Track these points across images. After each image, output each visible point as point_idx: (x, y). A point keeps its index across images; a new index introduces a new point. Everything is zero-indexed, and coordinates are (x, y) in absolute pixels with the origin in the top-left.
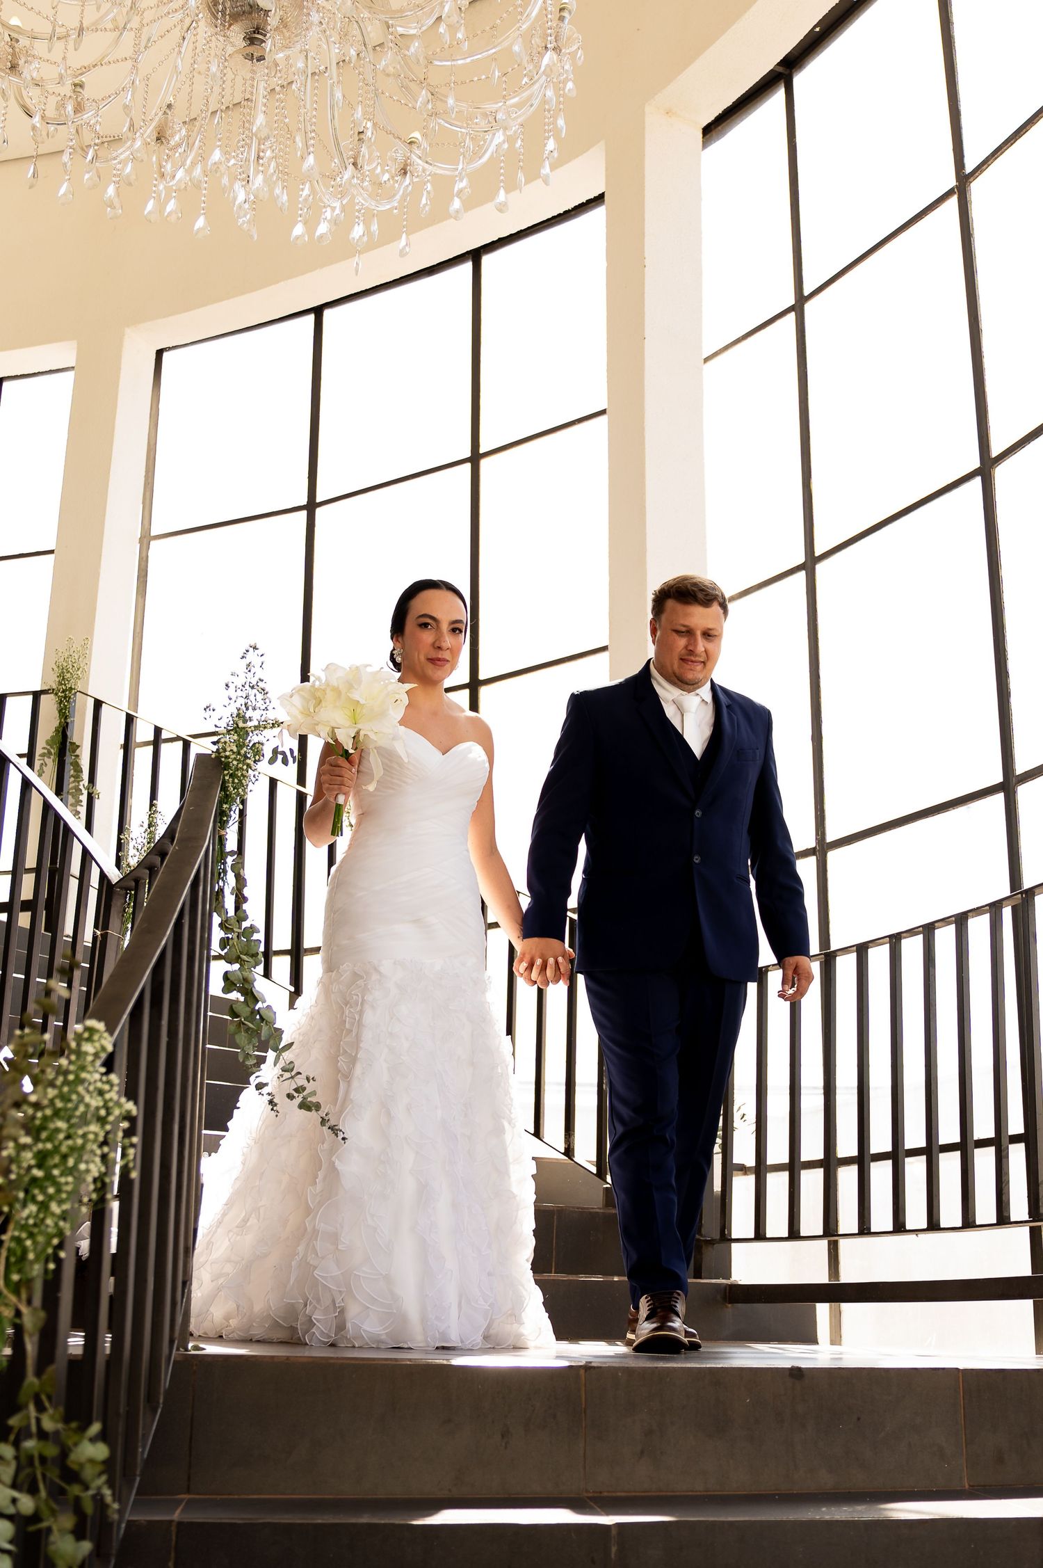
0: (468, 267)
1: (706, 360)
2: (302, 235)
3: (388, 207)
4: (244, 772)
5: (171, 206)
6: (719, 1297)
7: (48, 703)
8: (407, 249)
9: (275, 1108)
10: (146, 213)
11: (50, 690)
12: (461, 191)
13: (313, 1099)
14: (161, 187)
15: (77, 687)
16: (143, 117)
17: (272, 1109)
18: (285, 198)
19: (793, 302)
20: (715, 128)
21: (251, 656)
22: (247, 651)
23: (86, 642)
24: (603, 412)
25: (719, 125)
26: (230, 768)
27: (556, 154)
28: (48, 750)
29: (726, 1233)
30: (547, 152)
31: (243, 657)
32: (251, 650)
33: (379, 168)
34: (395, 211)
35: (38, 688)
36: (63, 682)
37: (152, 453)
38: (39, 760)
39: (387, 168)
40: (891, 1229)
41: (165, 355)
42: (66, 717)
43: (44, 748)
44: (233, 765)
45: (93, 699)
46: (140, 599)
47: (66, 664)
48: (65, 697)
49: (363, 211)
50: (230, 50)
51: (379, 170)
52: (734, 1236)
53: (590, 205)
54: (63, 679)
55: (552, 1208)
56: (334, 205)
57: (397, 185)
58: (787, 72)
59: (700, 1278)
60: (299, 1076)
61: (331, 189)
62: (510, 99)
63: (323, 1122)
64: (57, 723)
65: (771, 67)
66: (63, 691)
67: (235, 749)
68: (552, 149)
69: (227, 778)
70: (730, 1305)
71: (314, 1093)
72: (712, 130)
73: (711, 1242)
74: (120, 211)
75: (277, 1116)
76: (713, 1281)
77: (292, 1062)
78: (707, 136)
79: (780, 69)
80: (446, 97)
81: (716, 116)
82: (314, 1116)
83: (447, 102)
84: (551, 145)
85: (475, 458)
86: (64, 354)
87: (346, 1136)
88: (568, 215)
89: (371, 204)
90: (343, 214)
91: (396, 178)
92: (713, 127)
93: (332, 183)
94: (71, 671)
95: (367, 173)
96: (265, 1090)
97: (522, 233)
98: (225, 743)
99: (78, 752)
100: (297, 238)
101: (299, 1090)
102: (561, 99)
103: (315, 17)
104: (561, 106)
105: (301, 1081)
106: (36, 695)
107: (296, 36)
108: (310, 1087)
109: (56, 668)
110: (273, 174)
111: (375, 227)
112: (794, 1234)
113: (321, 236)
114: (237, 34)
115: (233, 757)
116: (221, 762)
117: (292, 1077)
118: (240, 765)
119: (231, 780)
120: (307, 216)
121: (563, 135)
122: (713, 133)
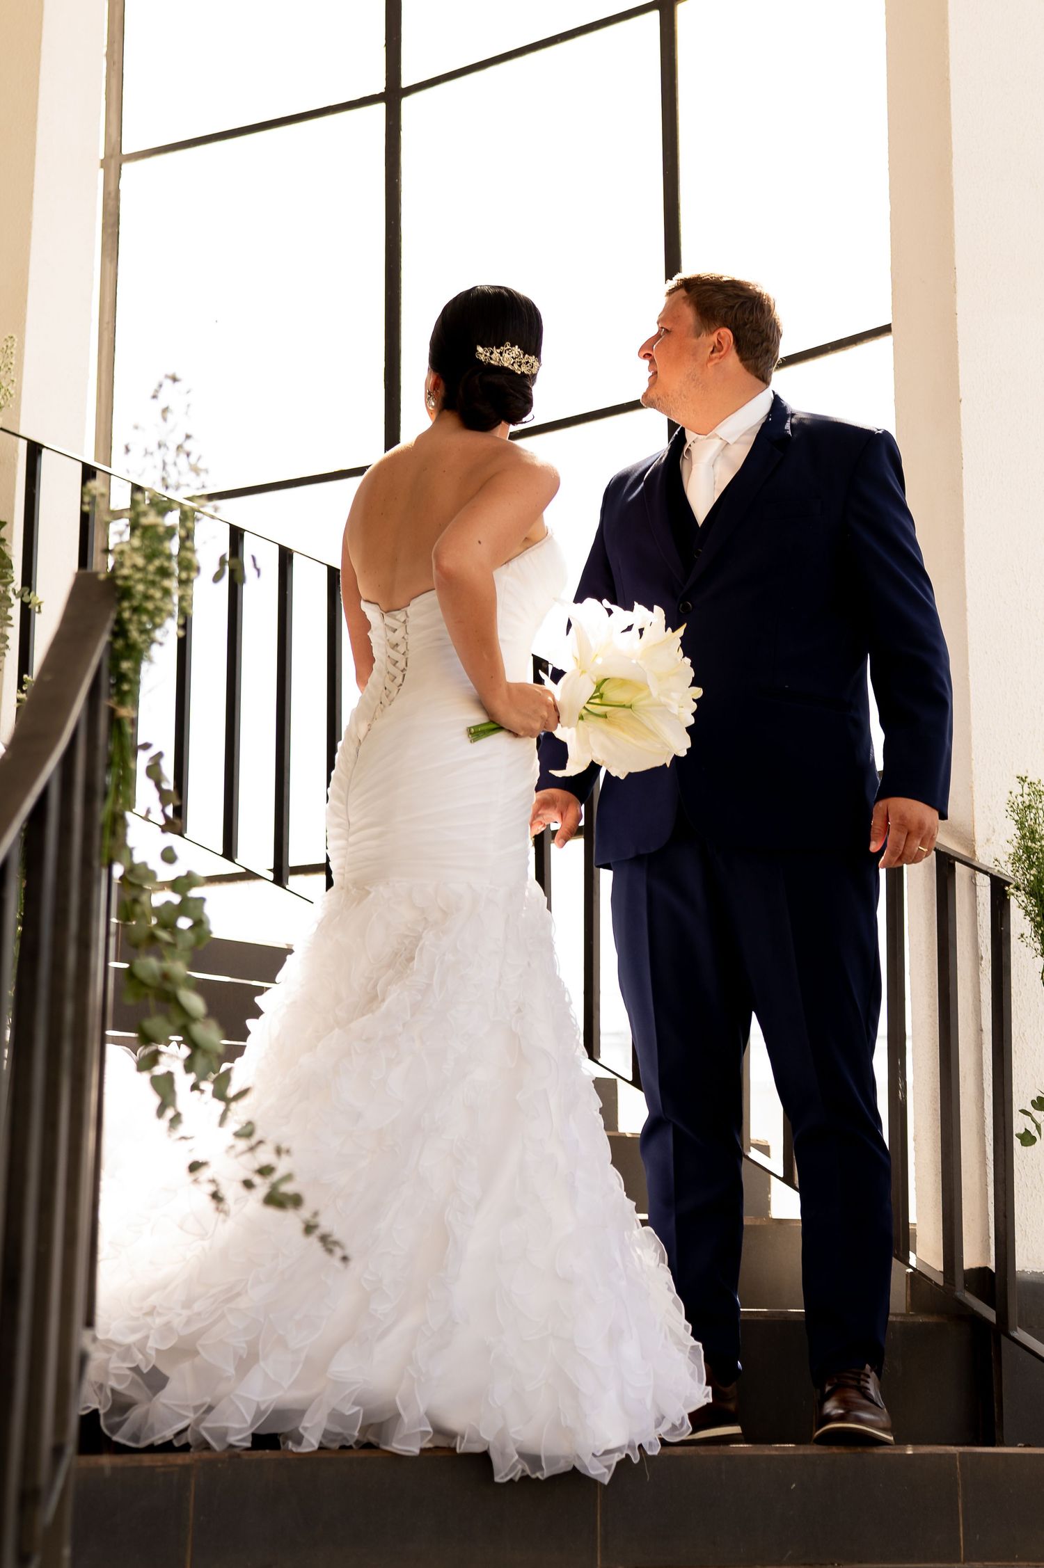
9: (221, 1206)
13: (287, 1188)
17: (218, 1209)
21: (170, 395)
32: (168, 383)
44: (138, 591)
45: (26, 442)
60: (262, 1148)
63: (309, 1229)
67: (140, 561)
69: (126, 615)
71: (288, 1178)
75: (225, 1219)
77: (249, 1122)
82: (291, 1220)
87: (348, 1253)
96: (204, 1174)
101: (265, 1171)
105: (265, 1156)
108: (281, 1170)
115: (138, 576)
116: (116, 587)
117: (252, 1149)
118: (152, 591)
119: (135, 618)
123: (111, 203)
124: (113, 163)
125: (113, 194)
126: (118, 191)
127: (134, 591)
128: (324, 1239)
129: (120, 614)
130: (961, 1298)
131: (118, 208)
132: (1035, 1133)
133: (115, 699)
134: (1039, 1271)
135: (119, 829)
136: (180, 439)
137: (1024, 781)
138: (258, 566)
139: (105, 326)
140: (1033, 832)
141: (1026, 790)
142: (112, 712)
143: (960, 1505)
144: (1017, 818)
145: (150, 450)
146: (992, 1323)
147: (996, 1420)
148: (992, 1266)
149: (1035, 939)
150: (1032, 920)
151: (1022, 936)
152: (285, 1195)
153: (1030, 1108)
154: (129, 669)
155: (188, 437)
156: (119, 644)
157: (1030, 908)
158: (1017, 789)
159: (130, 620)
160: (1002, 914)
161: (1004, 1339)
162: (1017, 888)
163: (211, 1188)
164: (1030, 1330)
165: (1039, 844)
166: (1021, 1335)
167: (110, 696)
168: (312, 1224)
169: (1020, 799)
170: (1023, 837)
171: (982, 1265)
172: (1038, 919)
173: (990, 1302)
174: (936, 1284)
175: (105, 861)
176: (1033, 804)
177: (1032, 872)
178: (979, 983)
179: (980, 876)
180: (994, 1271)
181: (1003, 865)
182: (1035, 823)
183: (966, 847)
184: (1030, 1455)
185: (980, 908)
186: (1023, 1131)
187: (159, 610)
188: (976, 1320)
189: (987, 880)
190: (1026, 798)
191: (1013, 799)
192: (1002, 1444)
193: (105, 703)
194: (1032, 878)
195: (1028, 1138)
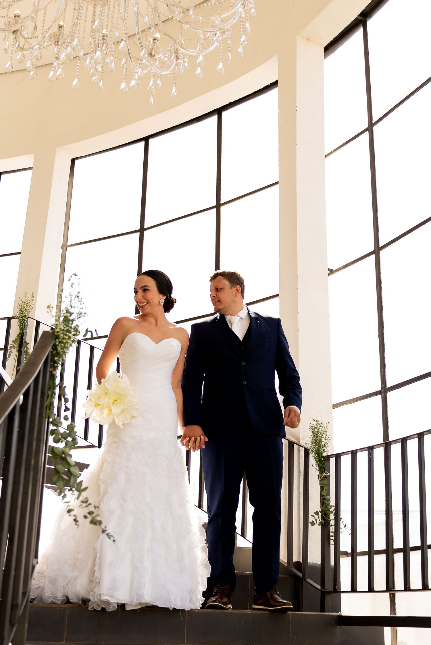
1: (326, 156)
3: (167, 73)
6: (333, 622)
7: (15, 323)
10: (49, 77)
11: (16, 316)
13: (98, 518)
15: (28, 315)
17: (76, 524)
19: (368, 127)
20: (330, 48)
23: (33, 294)
24: (277, 183)
25: (332, 46)
27: (245, 42)
28: (13, 345)
29: (337, 588)
31: (69, 280)
34: (170, 76)
35: (11, 316)
36: (22, 313)
38: (9, 350)
39: (166, 56)
40: (421, 588)
41: (76, 162)
42: (23, 329)
43: (11, 344)
45: (36, 321)
46: (62, 275)
47: (23, 304)
48: (22, 320)
51: (163, 57)
52: (342, 590)
53: (272, 87)
54: (22, 311)
55: (248, 574)
58: (364, 19)
59: (324, 612)
60: (90, 506)
62: (223, 15)
64: (18, 332)
65: (356, 16)
66: (22, 317)
67: (62, 328)
70: (338, 627)
71: (98, 515)
73: (330, 593)
75: (78, 528)
76: (330, 614)
77: (87, 498)
78: (327, 52)
79: (360, 18)
81: (330, 41)
82: (98, 529)
84: (243, 38)
85: (218, 206)
86: (27, 161)
87: (115, 539)
89: (157, 71)
92: (329, 47)
94: (26, 307)
95: (158, 59)
96: (72, 513)
97: (241, 101)
99: (28, 346)
100: (122, 89)
101: (90, 513)
102: (248, 15)
104: (248, 18)
105: (91, 508)
106: (9, 319)
109: (19, 306)
111: (159, 82)
112: (371, 589)
113: (133, 87)
115: (61, 332)
116: (55, 335)
117: (87, 506)
118: (65, 337)
119: (60, 344)
120: (125, 76)
121: (249, 32)
122: (330, 50)
123: (63, 258)
124: (65, 248)
126: (65, 255)
127: (60, 336)
128: (107, 535)
129: (55, 343)
130: (292, 570)
132: (315, 522)
133: (53, 368)
134: (314, 563)
135: (52, 407)
136: (76, 293)
137: (314, 420)
138: (97, 333)
140: (317, 435)
141: (315, 423)
142: (52, 372)
143: (291, 629)
144: (312, 431)
145: (67, 296)
146: (301, 577)
147: (301, 605)
148: (301, 561)
149: (317, 466)
150: (316, 460)
151: (313, 465)
152: (97, 520)
153: (314, 515)
154: (57, 359)
155: (79, 292)
156: (55, 352)
157: (315, 457)
158: (313, 423)
159: (58, 345)
160: (307, 459)
161: (304, 582)
162: (312, 451)
163: (74, 518)
164: (311, 579)
165: (319, 438)
166: (309, 580)
167: (51, 368)
168: (105, 529)
169: (313, 425)
170: (314, 436)
171: (298, 561)
172: (318, 460)
173: (301, 572)
174: (285, 566)
175: (47, 417)
176: (317, 427)
177: (316, 446)
178: (300, 479)
179: (301, 448)
180: (302, 562)
181: (308, 444)
182: (317, 432)
183: (297, 440)
184: (312, 614)
185: (300, 457)
186: (311, 521)
187: (67, 342)
188: (296, 577)
189: (303, 449)
190: (315, 425)
191: (311, 425)
192: (302, 611)
193: (49, 369)
194: (316, 448)
195: (313, 524)
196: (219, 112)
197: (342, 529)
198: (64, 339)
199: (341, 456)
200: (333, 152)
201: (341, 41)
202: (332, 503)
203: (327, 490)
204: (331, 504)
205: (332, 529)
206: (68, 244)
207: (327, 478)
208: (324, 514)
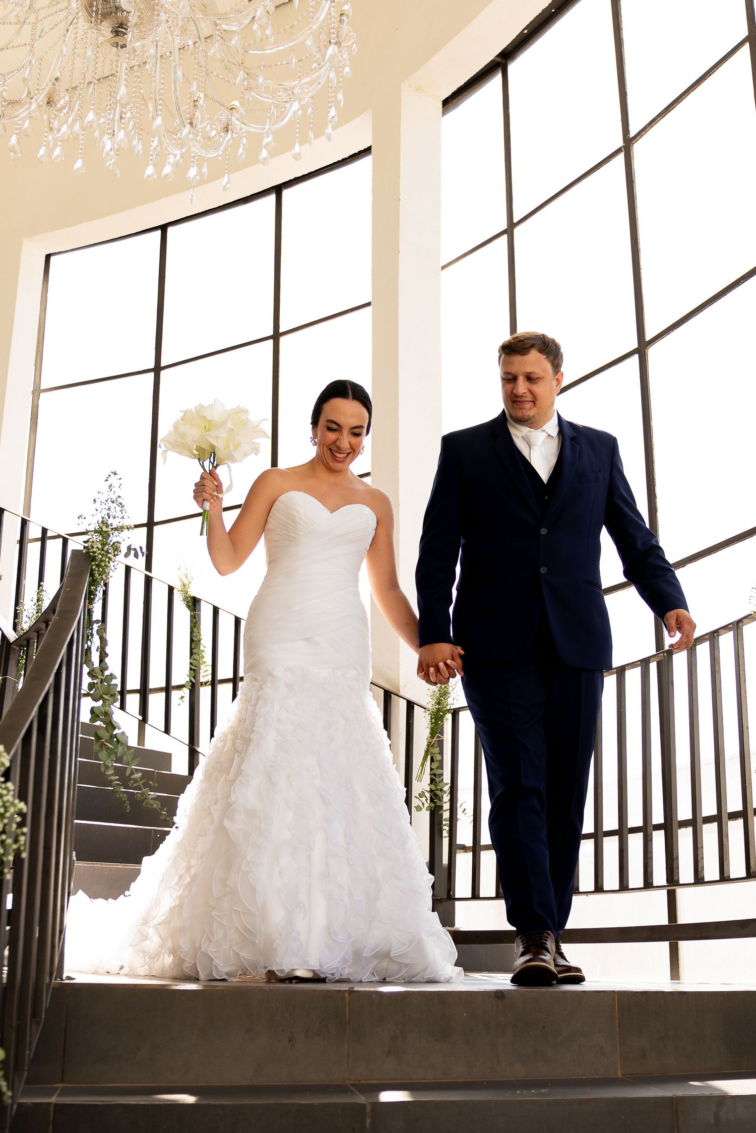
0: (272, 198)
1: (443, 268)
2: (152, 175)
3: (215, 155)
4: (107, 563)
5: (57, 152)
8: (229, 185)
10: (39, 156)
12: (267, 144)
14: (50, 138)
16: (37, 87)
18: (140, 147)
19: (506, 227)
20: (452, 100)
21: (113, 480)
22: (109, 476)
24: (369, 304)
25: (454, 99)
26: (96, 560)
27: (336, 119)
29: (451, 894)
30: (330, 118)
31: (106, 480)
32: (112, 475)
33: (209, 127)
34: (220, 158)
37: (42, 329)
39: (214, 127)
44: (99, 558)
49: (196, 158)
50: (101, 39)
51: (208, 128)
52: (457, 896)
53: (361, 155)
56: (176, 153)
57: (221, 139)
58: (504, 62)
61: (174, 141)
62: (304, 79)
65: (492, 58)
67: (100, 547)
68: (333, 115)
69: (94, 567)
72: (449, 103)
73: (442, 900)
74: (20, 155)
78: (446, 107)
79: (499, 60)
80: (258, 76)
81: (452, 92)
83: (257, 80)
84: (333, 112)
85: (276, 336)
88: (345, 162)
89: (203, 153)
90: (182, 160)
91: (221, 134)
92: (450, 100)
93: (175, 137)
95: (200, 130)
97: (311, 176)
98: (93, 542)
100: (149, 176)
102: (341, 79)
103: (163, 17)
104: (341, 85)
107: (149, 30)
110: (131, 130)
111: (205, 169)
113: (166, 175)
114: (106, 28)
115: (99, 552)
116: (90, 556)
120: (156, 161)
121: (342, 105)
122: (450, 104)
123: (35, 409)
124: (36, 393)
125: (36, 406)
126: (38, 404)
127: (97, 558)
131: (38, 411)
132: (422, 807)
138: (143, 551)
139: (30, 461)
142: (86, 606)
153: (420, 796)
154: (94, 589)
155: (119, 497)
160: (411, 716)
162: (417, 705)
167: (84, 601)
179: (402, 700)
183: (396, 687)
186: (416, 804)
189: (405, 702)
195: (419, 809)
196: (278, 190)
197: (460, 814)
198: (101, 561)
199: (460, 713)
200: (453, 263)
201: (468, 91)
202: (447, 778)
203: (439, 761)
204: (445, 781)
205: (446, 815)
206: (41, 389)
207: (441, 744)
208: (435, 796)
